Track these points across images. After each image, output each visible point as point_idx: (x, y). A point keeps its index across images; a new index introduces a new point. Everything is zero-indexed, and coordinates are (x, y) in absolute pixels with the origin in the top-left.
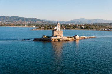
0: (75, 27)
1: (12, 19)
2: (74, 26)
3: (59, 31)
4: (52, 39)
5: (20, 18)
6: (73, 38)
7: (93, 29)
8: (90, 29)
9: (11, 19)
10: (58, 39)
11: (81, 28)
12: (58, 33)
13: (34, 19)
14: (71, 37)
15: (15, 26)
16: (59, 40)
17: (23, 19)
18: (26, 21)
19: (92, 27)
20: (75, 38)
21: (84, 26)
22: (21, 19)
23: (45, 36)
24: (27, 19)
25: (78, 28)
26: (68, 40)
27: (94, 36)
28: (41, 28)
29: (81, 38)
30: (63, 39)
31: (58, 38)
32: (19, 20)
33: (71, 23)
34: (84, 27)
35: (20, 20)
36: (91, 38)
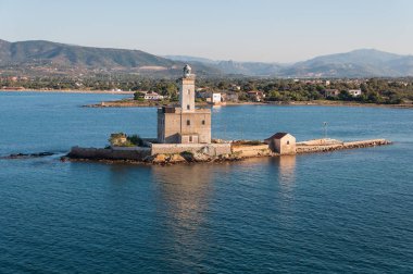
0: (314, 92)
1: (21, 56)
2: (310, 90)
3: (193, 110)
4: (153, 153)
5: (58, 49)
6: (267, 146)
7: (398, 102)
8: (387, 103)
9: (14, 53)
10: (183, 154)
11: (345, 97)
12: (188, 123)
13: (127, 52)
14: (256, 144)
15: (23, 90)
16: (188, 158)
17: (72, 53)
18: (88, 63)
19: (400, 93)
20: (275, 148)
21: (362, 87)
22: (63, 55)
23: (124, 140)
24: (92, 55)
25: (329, 98)
26: (236, 159)
27: (382, 140)
28: (147, 98)
29: (306, 149)
30: (212, 153)
31: (184, 146)
32: (54, 61)
33: (310, 71)
34: (358, 93)
35: (61, 60)
36: (363, 146)
